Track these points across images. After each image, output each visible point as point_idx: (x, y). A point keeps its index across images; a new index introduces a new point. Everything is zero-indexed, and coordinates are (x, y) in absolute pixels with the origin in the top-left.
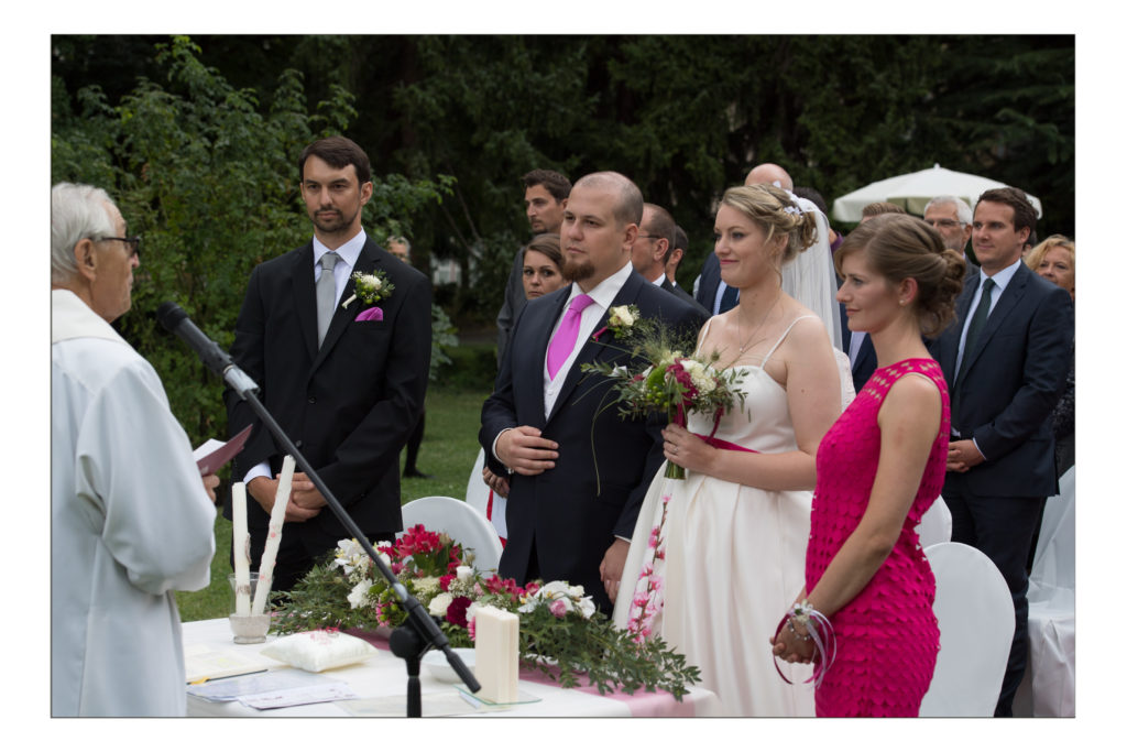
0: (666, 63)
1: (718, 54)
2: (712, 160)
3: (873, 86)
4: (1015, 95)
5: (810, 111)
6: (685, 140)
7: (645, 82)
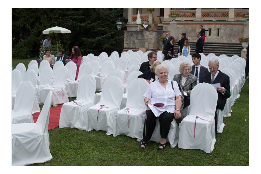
0: (21, 13)
1: (29, 11)
2: (29, 26)
3: (50, 16)
4: (70, 17)
5: (42, 19)
6: (25, 23)
7: (19, 15)
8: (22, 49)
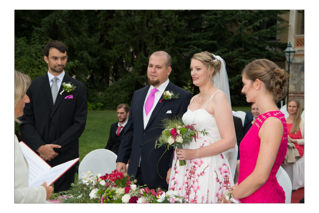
3: (163, 41)
5: (150, 46)
7: (113, 40)
8: (117, 93)
